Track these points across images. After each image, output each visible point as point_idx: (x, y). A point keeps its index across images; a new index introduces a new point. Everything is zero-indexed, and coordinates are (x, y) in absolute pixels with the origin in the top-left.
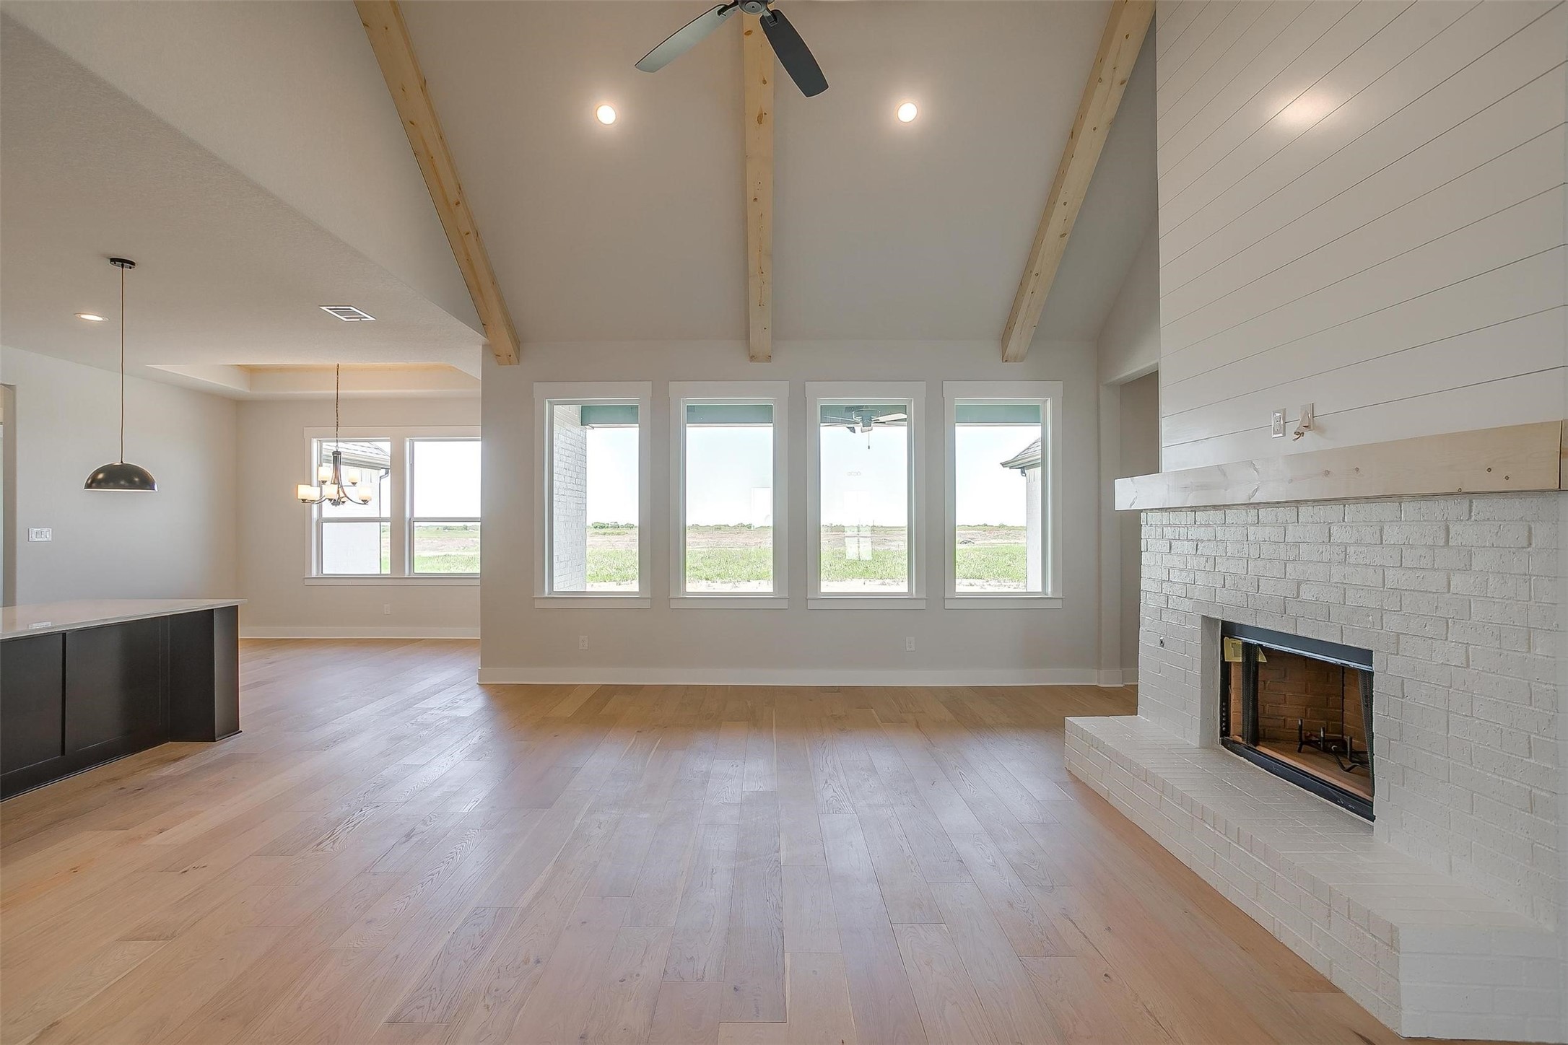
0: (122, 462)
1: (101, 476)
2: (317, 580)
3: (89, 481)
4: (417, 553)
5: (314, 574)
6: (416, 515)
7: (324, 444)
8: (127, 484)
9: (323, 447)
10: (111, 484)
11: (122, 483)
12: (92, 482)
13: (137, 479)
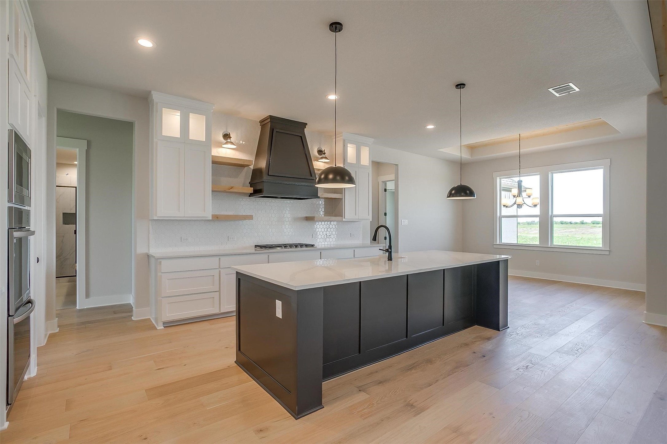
0: (461, 184)
1: (453, 192)
2: (500, 246)
3: (449, 195)
4: (555, 235)
5: (498, 243)
6: (554, 213)
7: (502, 179)
8: (465, 195)
9: (502, 181)
10: (458, 195)
11: (463, 194)
12: (450, 195)
13: (468, 192)
